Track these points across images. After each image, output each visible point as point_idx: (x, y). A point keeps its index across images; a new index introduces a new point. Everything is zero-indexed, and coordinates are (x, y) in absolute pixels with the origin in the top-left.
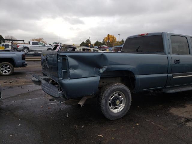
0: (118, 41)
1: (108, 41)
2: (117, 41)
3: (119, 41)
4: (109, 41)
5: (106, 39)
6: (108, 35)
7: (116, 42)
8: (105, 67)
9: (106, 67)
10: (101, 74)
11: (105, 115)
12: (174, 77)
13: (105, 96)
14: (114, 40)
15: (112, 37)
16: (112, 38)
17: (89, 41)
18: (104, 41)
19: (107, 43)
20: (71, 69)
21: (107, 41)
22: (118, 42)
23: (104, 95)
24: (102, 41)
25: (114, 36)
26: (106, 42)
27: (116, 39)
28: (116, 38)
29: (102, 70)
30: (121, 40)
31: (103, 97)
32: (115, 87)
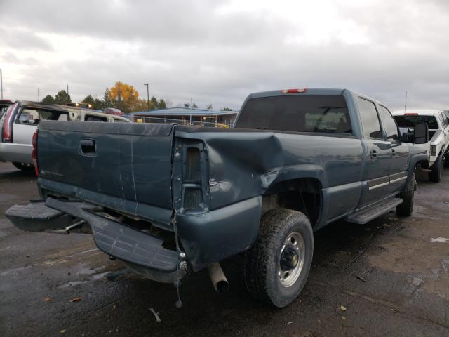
0: (144, 100)
1: (119, 98)
2: (141, 101)
3: (146, 99)
4: (122, 99)
5: (112, 94)
6: (119, 84)
7: (138, 101)
8: (275, 172)
9: (278, 170)
10: (264, 189)
11: (272, 299)
12: (370, 188)
13: (274, 249)
14: (134, 96)
15: (128, 90)
16: (127, 93)
17: (67, 95)
18: (106, 97)
19: (116, 102)
20: (213, 180)
21: (117, 99)
22: (143, 102)
23: (271, 245)
24: (101, 98)
25: (132, 87)
26: (114, 101)
27: (137, 94)
28: (139, 93)
29: (268, 179)
30: (150, 99)
31: (271, 252)
32: (292, 221)
